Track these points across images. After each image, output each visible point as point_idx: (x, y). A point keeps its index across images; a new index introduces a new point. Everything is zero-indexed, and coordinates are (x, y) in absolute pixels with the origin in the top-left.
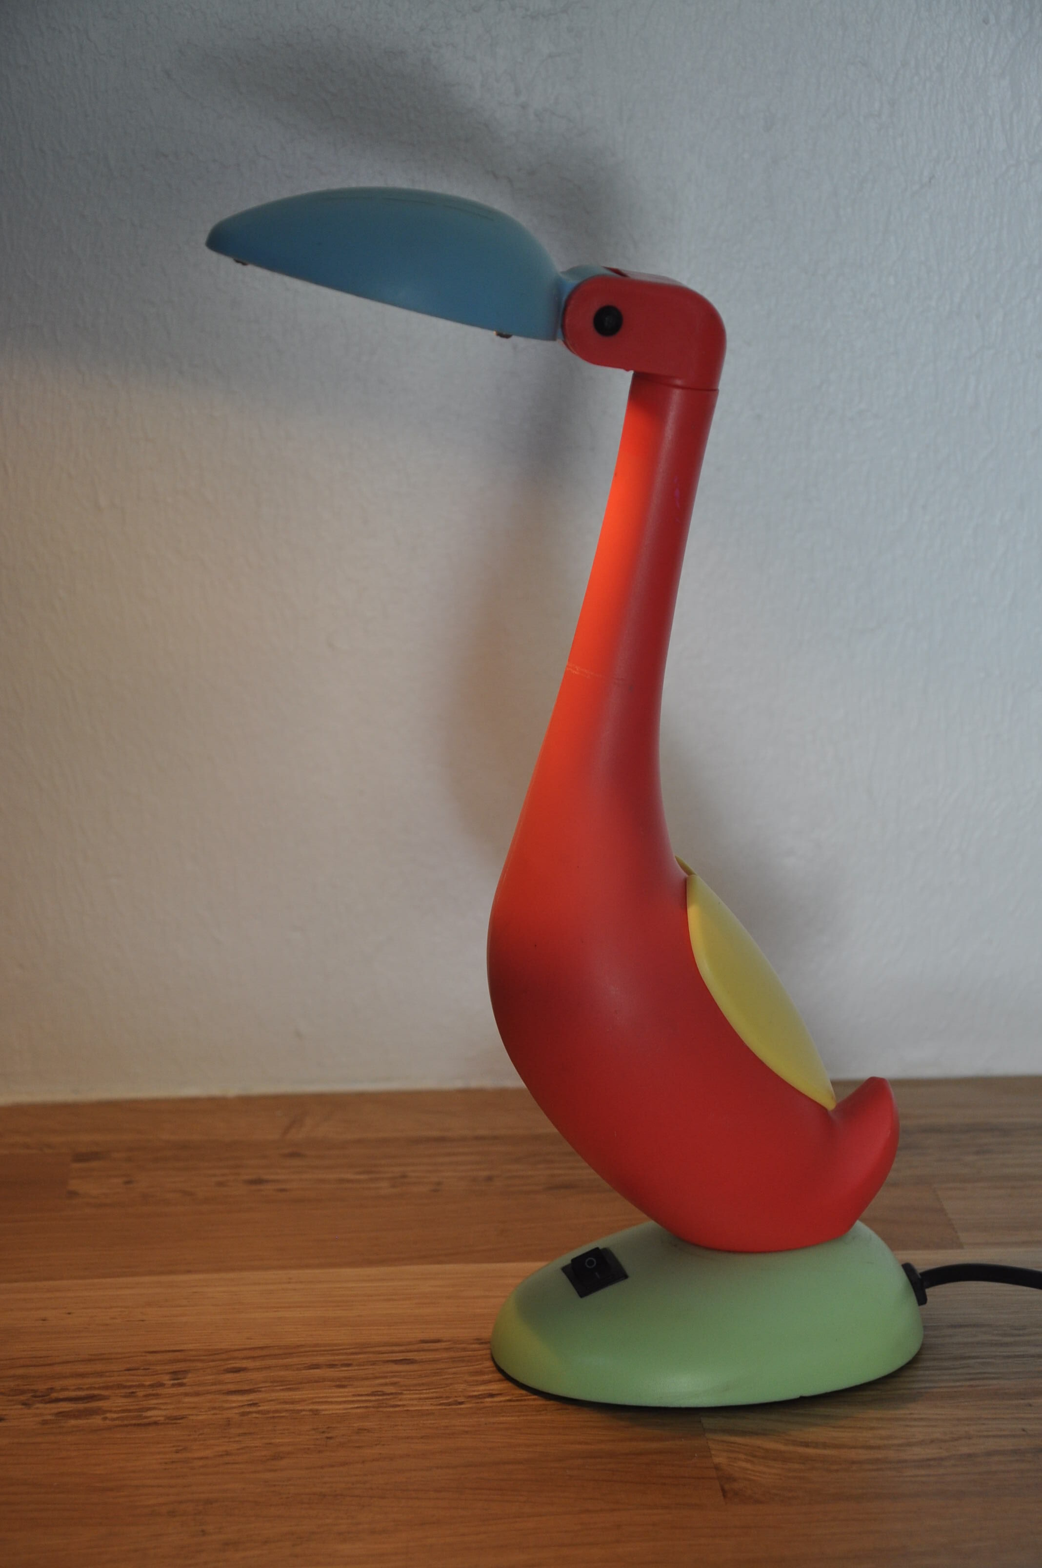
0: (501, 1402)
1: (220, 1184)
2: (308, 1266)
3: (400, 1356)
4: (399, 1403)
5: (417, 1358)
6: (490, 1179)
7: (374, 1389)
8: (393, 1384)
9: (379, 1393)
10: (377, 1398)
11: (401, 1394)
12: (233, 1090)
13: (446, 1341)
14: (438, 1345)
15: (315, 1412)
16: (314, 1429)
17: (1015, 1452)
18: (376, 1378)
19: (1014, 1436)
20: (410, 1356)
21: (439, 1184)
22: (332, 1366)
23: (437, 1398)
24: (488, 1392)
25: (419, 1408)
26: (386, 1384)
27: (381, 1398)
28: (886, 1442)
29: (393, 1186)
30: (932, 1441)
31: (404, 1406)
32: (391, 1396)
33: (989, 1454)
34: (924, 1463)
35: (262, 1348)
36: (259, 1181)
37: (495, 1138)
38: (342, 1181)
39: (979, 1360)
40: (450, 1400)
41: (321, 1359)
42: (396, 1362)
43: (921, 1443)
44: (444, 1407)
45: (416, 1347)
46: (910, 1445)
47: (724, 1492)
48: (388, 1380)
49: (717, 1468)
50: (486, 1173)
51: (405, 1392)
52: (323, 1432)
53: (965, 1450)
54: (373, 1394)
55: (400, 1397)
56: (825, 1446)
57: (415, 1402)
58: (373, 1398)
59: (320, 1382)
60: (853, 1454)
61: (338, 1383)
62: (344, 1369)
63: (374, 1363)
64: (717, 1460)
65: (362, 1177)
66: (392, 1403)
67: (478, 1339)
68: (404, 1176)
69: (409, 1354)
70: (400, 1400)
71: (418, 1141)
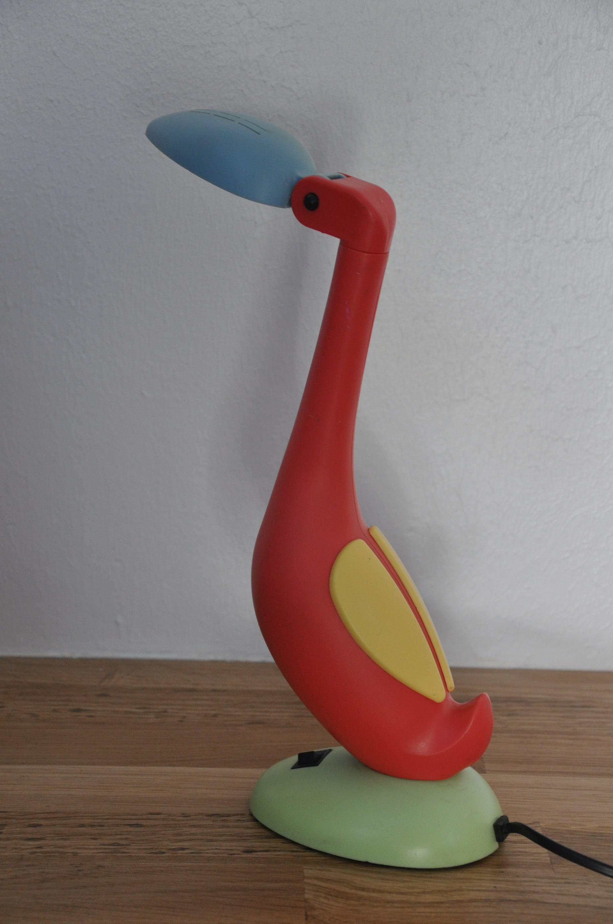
0: (187, 853)
1: (55, 711)
2: (94, 764)
3: (135, 822)
4: (126, 851)
5: (145, 824)
6: (215, 716)
7: (114, 842)
8: (126, 839)
9: (116, 844)
10: (115, 847)
11: (129, 845)
12: (77, 654)
13: (164, 814)
14: (159, 816)
15: (75, 854)
16: (72, 865)
17: (487, 900)
18: (116, 834)
19: (488, 891)
20: (139, 822)
21: (184, 717)
22: (92, 826)
23: (150, 849)
24: (181, 847)
25: (137, 855)
26: (121, 839)
27: (116, 847)
28: (411, 891)
29: (156, 718)
30: (439, 891)
31: (129, 853)
32: (123, 847)
33: (471, 901)
34: (431, 905)
35: (54, 813)
36: (78, 710)
37: (224, 691)
38: (127, 712)
40: (157, 851)
41: (86, 821)
42: (131, 825)
43: (432, 892)
44: (153, 855)
45: (145, 817)
46: (424, 893)
47: (307, 917)
48: (123, 837)
49: (306, 901)
50: (213, 712)
51: (132, 844)
52: (77, 867)
53: (457, 898)
54: (112, 844)
55: (128, 847)
56: (374, 891)
57: (135, 851)
58: (112, 847)
59: (83, 835)
60: (388, 897)
61: (93, 837)
62: (99, 828)
63: (118, 825)
64: (307, 896)
65: (140, 711)
66: (122, 850)
67: (183, 814)
68: (165, 712)
69: (139, 821)
70: (128, 849)
71: (176, 691)
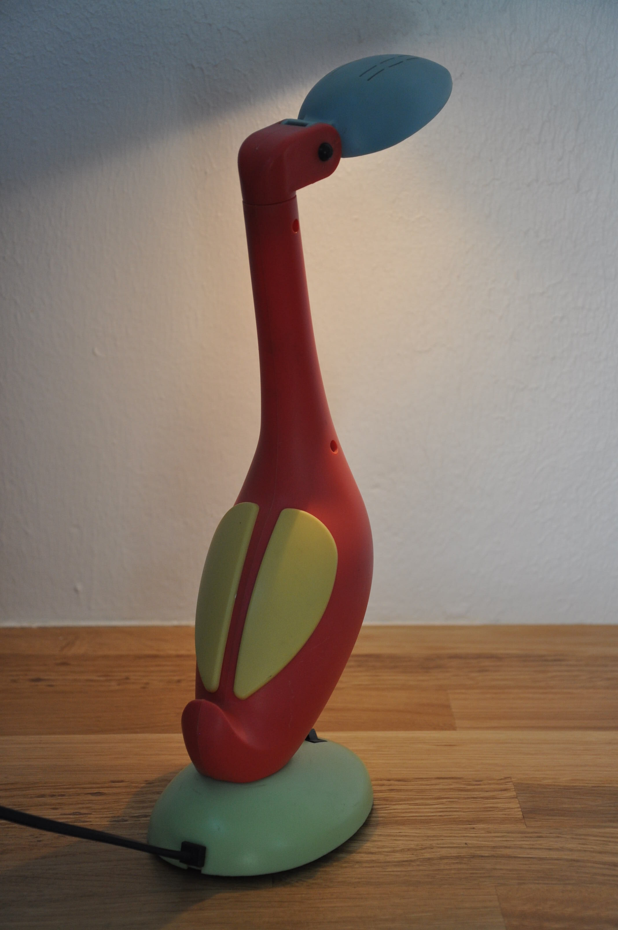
1: (14, 681)
2: (54, 733)
3: (96, 791)
4: (88, 820)
5: (106, 792)
6: (179, 681)
7: (76, 811)
8: (87, 808)
9: (77, 813)
11: (90, 814)
12: (36, 624)
13: (126, 782)
14: (121, 784)
16: (31, 835)
17: (457, 857)
18: (78, 804)
19: (459, 847)
20: (101, 790)
21: (147, 684)
22: (53, 796)
24: (144, 814)
25: (99, 823)
26: (83, 808)
27: (77, 816)
28: (380, 850)
29: (119, 685)
30: (409, 850)
31: (91, 821)
32: (84, 816)
33: (442, 858)
34: (400, 863)
35: (12, 784)
36: (38, 680)
38: (88, 680)
39: (449, 800)
41: (47, 792)
42: (92, 794)
43: (402, 851)
44: (115, 823)
45: (106, 785)
46: (394, 852)
48: (84, 806)
50: (176, 678)
51: (93, 813)
52: (37, 837)
53: (427, 856)
54: (74, 814)
55: (89, 816)
57: (97, 820)
59: (43, 806)
61: (53, 807)
62: (60, 798)
63: (79, 795)
65: (101, 678)
66: (83, 819)
67: (146, 781)
68: (127, 678)
69: (101, 789)
70: (89, 818)
71: (139, 657)
